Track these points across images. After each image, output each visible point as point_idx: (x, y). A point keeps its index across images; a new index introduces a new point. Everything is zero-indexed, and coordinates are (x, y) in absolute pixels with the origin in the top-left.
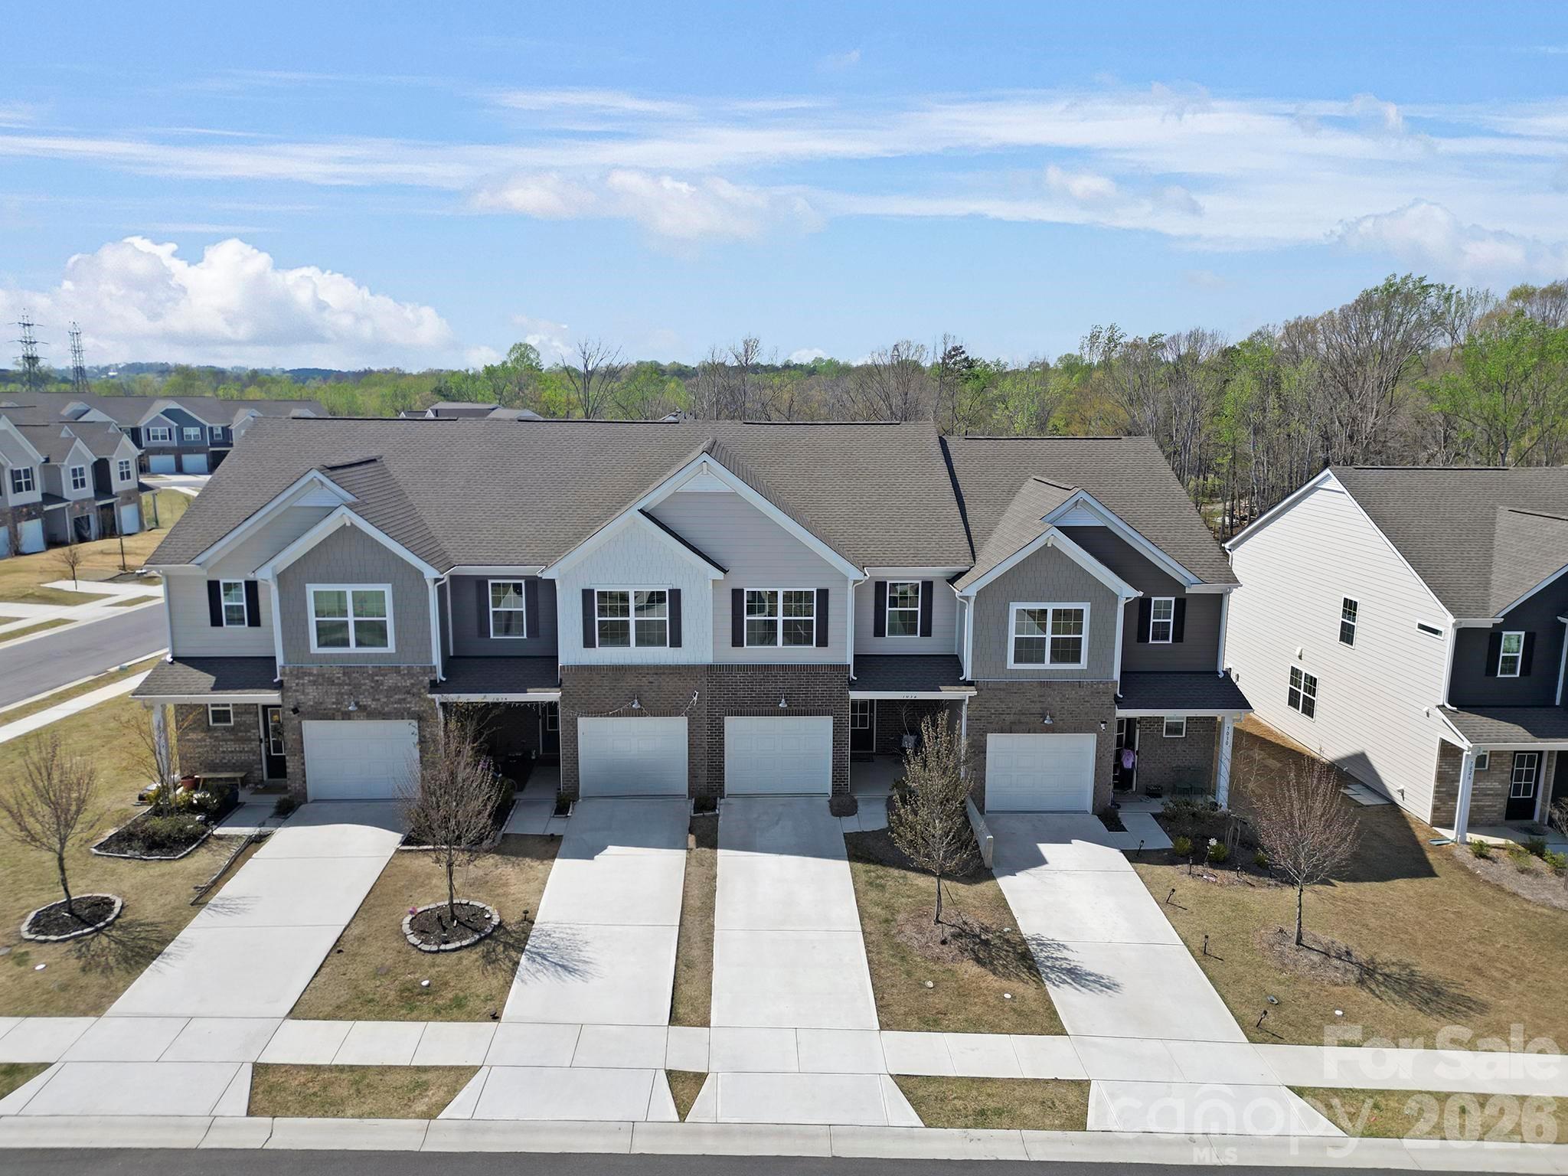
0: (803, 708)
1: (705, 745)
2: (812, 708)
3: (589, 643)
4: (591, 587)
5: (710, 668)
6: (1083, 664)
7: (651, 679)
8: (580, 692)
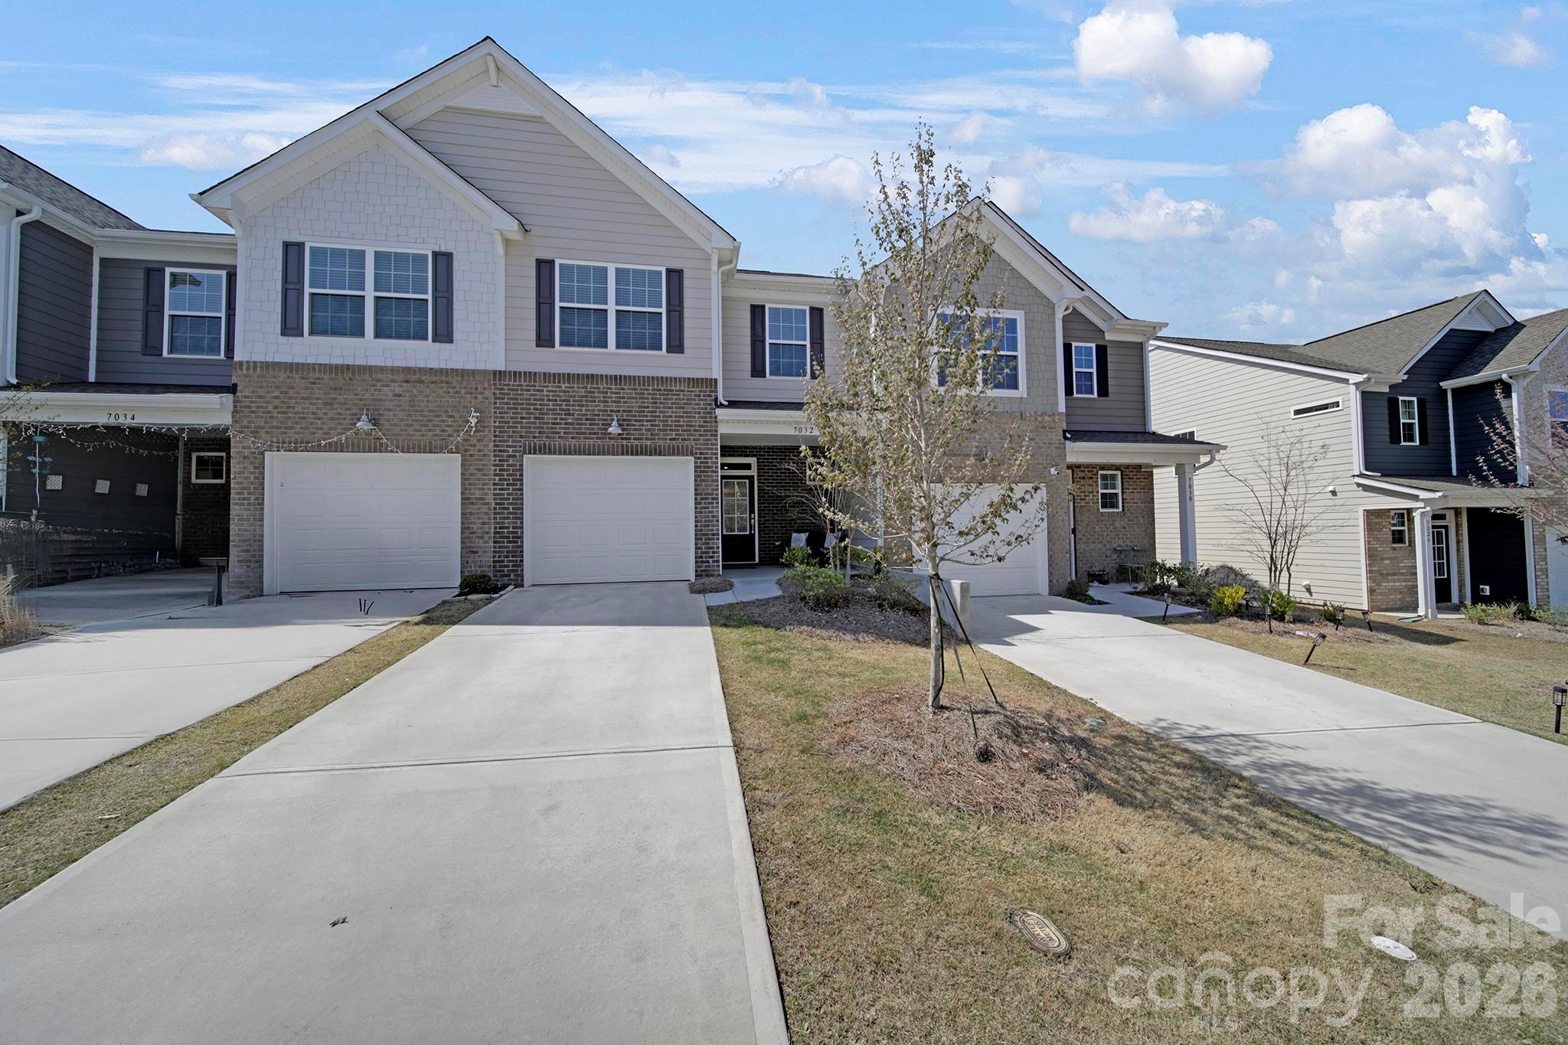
0: (649, 443)
1: (490, 499)
2: (662, 443)
3: (290, 327)
4: (295, 238)
5: (498, 375)
6: (1022, 391)
7: (398, 390)
8: (270, 408)
